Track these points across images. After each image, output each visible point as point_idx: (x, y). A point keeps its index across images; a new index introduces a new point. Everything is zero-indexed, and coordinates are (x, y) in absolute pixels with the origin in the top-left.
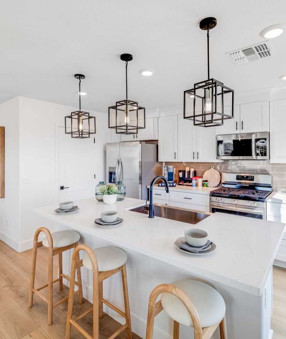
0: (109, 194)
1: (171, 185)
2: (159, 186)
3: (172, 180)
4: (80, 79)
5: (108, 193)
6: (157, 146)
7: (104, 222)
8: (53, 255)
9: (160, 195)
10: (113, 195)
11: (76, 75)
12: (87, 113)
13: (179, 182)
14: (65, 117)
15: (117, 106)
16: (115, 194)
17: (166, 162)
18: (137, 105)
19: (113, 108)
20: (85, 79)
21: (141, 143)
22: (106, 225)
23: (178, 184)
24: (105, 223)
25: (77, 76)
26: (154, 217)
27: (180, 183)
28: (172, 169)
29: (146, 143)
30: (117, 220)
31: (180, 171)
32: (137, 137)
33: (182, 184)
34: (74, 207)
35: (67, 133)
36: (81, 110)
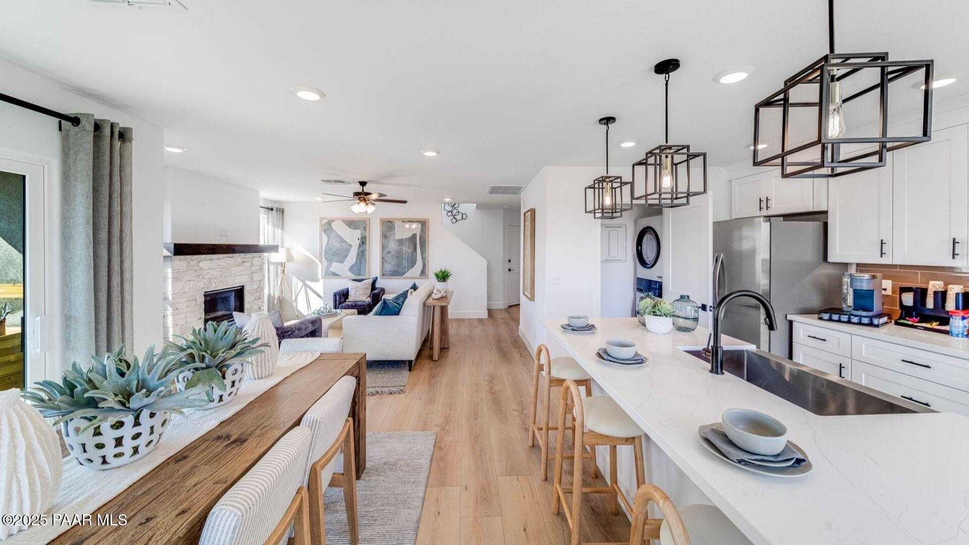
0: (654, 315)
1: (865, 321)
2: (821, 319)
3: (869, 309)
4: (607, 125)
5: (654, 312)
6: (826, 225)
7: (610, 356)
8: (550, 386)
9: (824, 340)
10: (661, 317)
11: (601, 120)
12: (618, 178)
13: (901, 318)
14: (586, 189)
15: (646, 159)
16: (666, 316)
17: (858, 265)
18: (688, 150)
19: (640, 164)
20: (616, 122)
21: (770, 220)
22: (610, 361)
23: (897, 323)
24: (610, 358)
25: (603, 122)
26: (723, 374)
27: (902, 321)
28: (864, 281)
29: (784, 220)
30: (633, 359)
31: (904, 290)
32: (767, 207)
33: (910, 323)
34: (588, 325)
35: (587, 212)
36: (609, 175)
